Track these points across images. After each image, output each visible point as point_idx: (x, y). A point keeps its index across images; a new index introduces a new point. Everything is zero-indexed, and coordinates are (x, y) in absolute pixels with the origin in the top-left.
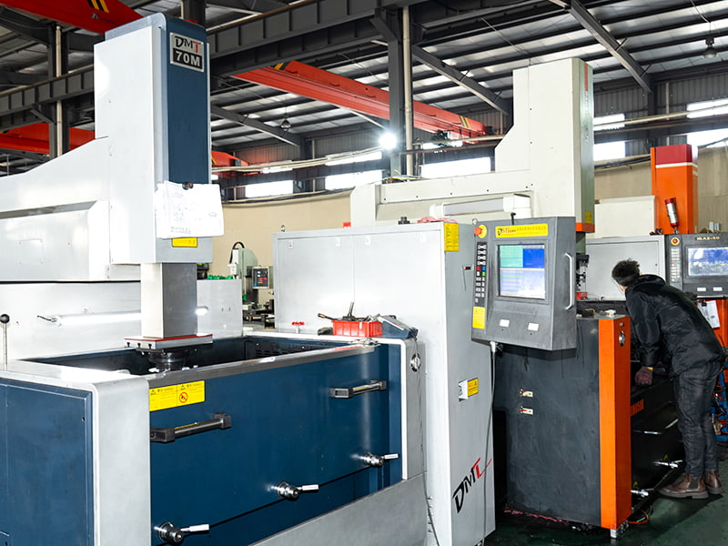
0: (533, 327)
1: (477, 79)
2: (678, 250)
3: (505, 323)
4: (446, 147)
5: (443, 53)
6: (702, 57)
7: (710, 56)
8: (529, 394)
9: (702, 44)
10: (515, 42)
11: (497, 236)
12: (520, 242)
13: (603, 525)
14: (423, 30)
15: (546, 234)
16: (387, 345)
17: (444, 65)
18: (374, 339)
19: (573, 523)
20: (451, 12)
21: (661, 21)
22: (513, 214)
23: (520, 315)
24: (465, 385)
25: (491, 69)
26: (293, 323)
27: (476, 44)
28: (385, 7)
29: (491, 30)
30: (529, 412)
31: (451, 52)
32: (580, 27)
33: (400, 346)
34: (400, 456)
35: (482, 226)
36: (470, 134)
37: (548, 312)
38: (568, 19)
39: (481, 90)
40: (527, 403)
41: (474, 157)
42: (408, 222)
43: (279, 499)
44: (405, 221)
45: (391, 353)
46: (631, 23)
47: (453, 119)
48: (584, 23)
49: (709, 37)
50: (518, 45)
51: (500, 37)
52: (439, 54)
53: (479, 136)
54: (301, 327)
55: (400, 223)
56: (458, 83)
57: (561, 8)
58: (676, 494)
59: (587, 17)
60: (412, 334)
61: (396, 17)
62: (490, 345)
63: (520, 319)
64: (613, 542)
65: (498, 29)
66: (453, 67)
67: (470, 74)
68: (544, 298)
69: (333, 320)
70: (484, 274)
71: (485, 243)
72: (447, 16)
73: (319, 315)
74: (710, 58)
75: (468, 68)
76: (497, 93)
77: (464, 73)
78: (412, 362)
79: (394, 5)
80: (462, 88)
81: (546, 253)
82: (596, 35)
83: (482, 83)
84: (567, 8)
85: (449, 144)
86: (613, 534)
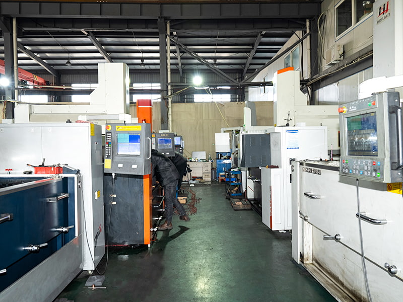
0: (134, 166)
1: (42, 58)
2: (154, 139)
3: (120, 165)
4: (26, 88)
5: (25, 43)
6: (139, 66)
7: (143, 66)
8: (115, 196)
9: (139, 61)
10: (62, 45)
11: (117, 130)
12: (128, 132)
13: (145, 244)
14: (23, 30)
15: (141, 130)
16: (67, 177)
17: (25, 49)
18: (60, 175)
19: (131, 245)
20: (38, 26)
21: (124, 49)
22: (125, 121)
23: (128, 162)
24: (96, 193)
25: (48, 55)
26: (6, 170)
27: (42, 42)
28: (3, 15)
29: (51, 37)
30: (114, 203)
31: (29, 43)
32: (92, 45)
33: (74, 177)
34: (75, 226)
35: (109, 125)
36: (38, 83)
37: (141, 161)
38: (88, 40)
39: (44, 63)
40: (114, 199)
41: (39, 94)
42: (71, 122)
43: (28, 253)
44: (69, 121)
45: (69, 181)
46: (113, 47)
47: (29, 75)
48: (94, 43)
49: (142, 59)
50: (64, 47)
51: (55, 41)
52: (22, 43)
53: (43, 85)
54: (11, 171)
55: (67, 122)
56: (32, 58)
57: (85, 34)
58: (162, 228)
59: (96, 41)
60: (78, 172)
61: (9, 21)
62: (112, 176)
63: (128, 164)
64: (149, 249)
65: (55, 37)
66: (30, 50)
67: (38, 56)
68: (139, 154)
69: (35, 167)
70: (110, 145)
71: (111, 133)
72: (36, 27)
73: (28, 165)
74: (143, 67)
75: (38, 53)
76: (52, 67)
77: (36, 54)
78: (79, 184)
79: (8, 15)
80: (34, 61)
81: (141, 137)
82: (99, 49)
83: (44, 61)
84: (87, 35)
85: (27, 87)
86: (149, 246)
